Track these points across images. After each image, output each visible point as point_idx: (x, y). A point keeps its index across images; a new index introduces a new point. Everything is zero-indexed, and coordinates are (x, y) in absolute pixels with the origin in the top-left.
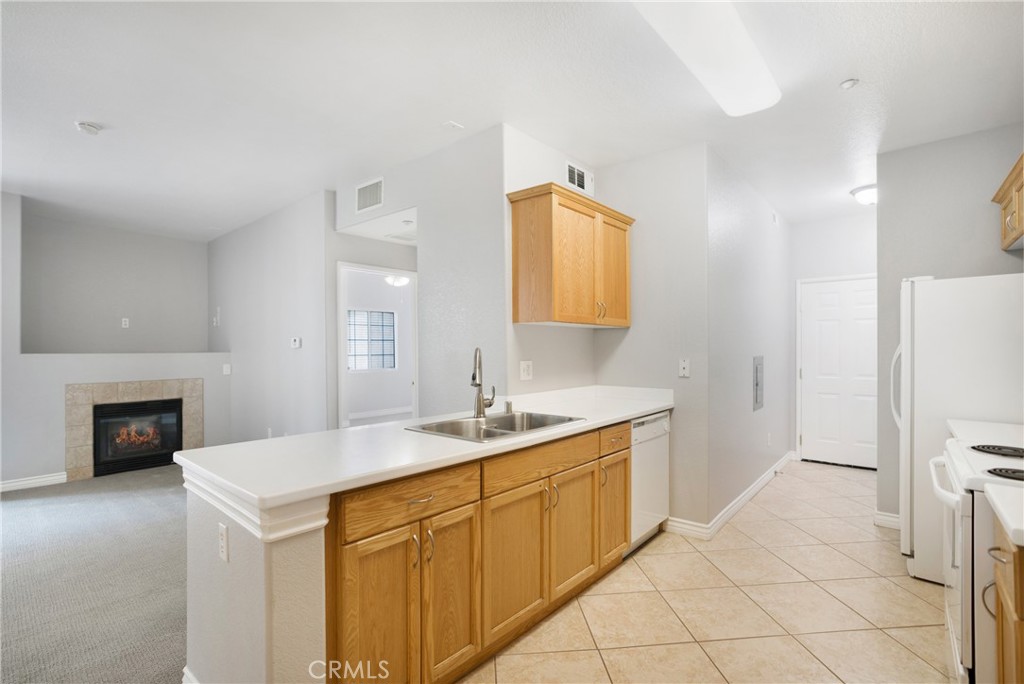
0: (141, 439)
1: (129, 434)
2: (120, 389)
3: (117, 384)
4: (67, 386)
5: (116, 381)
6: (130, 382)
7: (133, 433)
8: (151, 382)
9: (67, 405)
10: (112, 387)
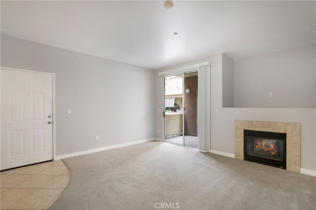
0: (267, 148)
1: (261, 146)
2: (254, 124)
3: (253, 121)
4: (235, 120)
5: (253, 120)
6: (258, 122)
7: (263, 145)
8: (269, 122)
9: (235, 128)
10: (251, 122)
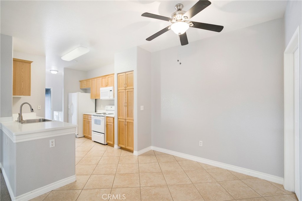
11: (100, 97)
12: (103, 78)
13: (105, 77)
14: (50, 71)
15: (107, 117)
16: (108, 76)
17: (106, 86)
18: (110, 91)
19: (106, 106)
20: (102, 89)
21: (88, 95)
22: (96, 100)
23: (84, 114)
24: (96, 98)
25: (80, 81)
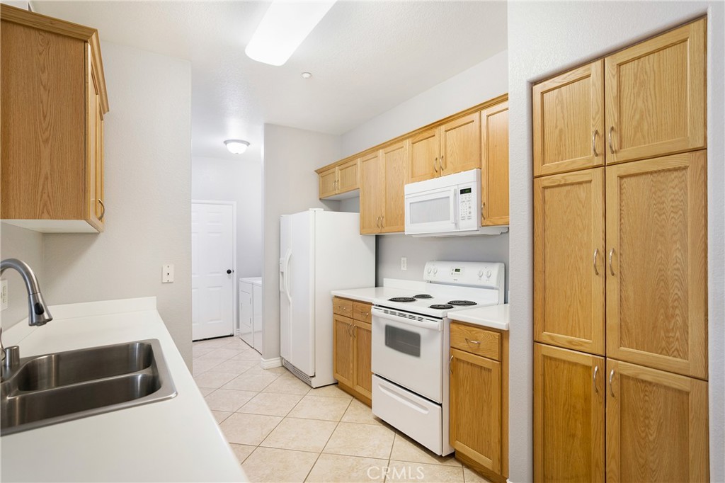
11: (403, 224)
12: (418, 138)
13: (426, 134)
14: (226, 142)
15: (454, 322)
16: (443, 128)
17: (437, 172)
18: (463, 192)
19: (429, 267)
20: (415, 191)
21: (348, 221)
22: (378, 238)
23: (336, 297)
24: (382, 231)
25: (319, 172)
